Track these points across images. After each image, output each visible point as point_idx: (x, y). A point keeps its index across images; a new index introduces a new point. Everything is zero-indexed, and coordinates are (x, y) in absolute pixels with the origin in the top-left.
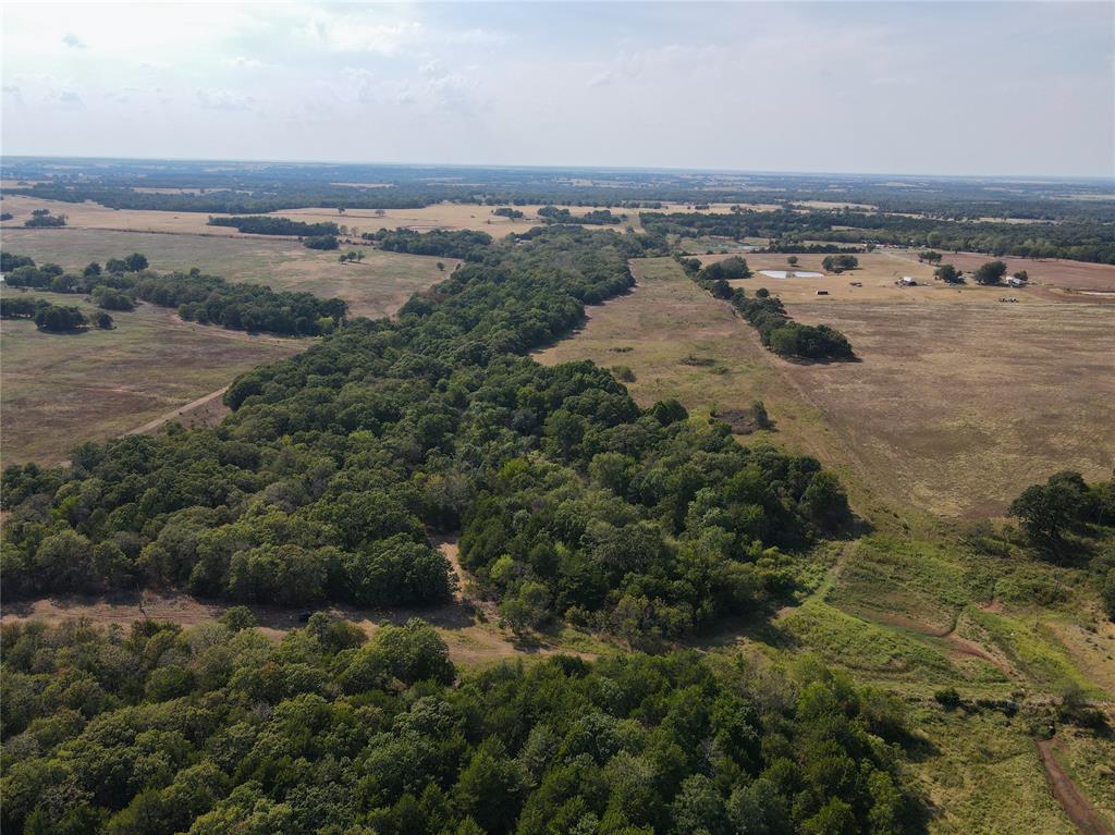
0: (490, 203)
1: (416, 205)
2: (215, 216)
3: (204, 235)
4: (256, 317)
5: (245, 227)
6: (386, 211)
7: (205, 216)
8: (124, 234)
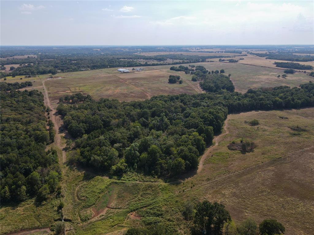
2: (277, 61)
7: (273, 61)
8: (243, 65)
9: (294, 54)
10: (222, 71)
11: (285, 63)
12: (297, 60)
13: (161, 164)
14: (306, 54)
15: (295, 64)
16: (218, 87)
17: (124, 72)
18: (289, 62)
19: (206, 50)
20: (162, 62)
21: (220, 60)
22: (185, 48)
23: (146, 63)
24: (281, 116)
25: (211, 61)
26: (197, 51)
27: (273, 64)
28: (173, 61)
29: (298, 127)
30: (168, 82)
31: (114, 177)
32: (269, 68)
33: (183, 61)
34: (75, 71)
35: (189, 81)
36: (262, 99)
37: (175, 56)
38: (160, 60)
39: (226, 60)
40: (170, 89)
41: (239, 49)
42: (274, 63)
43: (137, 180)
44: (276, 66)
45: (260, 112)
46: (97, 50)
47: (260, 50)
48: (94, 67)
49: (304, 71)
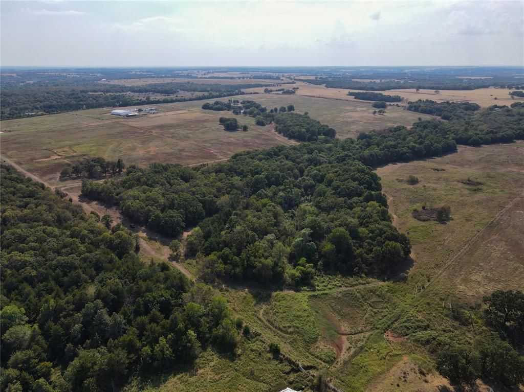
0: (510, 87)
1: (468, 88)
2: (352, 91)
3: (337, 99)
4: (293, 132)
5: (357, 96)
6: (440, 91)
7: (347, 91)
8: (308, 98)
9: (354, 80)
10: (291, 108)
11: (363, 93)
12: (372, 89)
13: (360, 255)
14: (369, 81)
15: (377, 94)
16: (313, 133)
17: (128, 116)
18: (361, 91)
19: (221, 75)
20: (173, 97)
21: (266, 91)
22: (181, 72)
23: (148, 98)
24: (435, 168)
25: (255, 93)
26: (207, 76)
27: (347, 95)
28: (192, 94)
29: (469, 180)
30: (224, 130)
31: (302, 289)
32: (347, 100)
33: (211, 94)
34: (15, 118)
35: (253, 125)
36: (395, 147)
37: (183, 86)
38: (167, 92)
39: (274, 91)
40: (238, 140)
41: (267, 74)
42: (348, 93)
43: (341, 286)
44: (355, 98)
45: (399, 165)
46: (11, 76)
47: (300, 74)
48: (50, 109)
49: (396, 103)
